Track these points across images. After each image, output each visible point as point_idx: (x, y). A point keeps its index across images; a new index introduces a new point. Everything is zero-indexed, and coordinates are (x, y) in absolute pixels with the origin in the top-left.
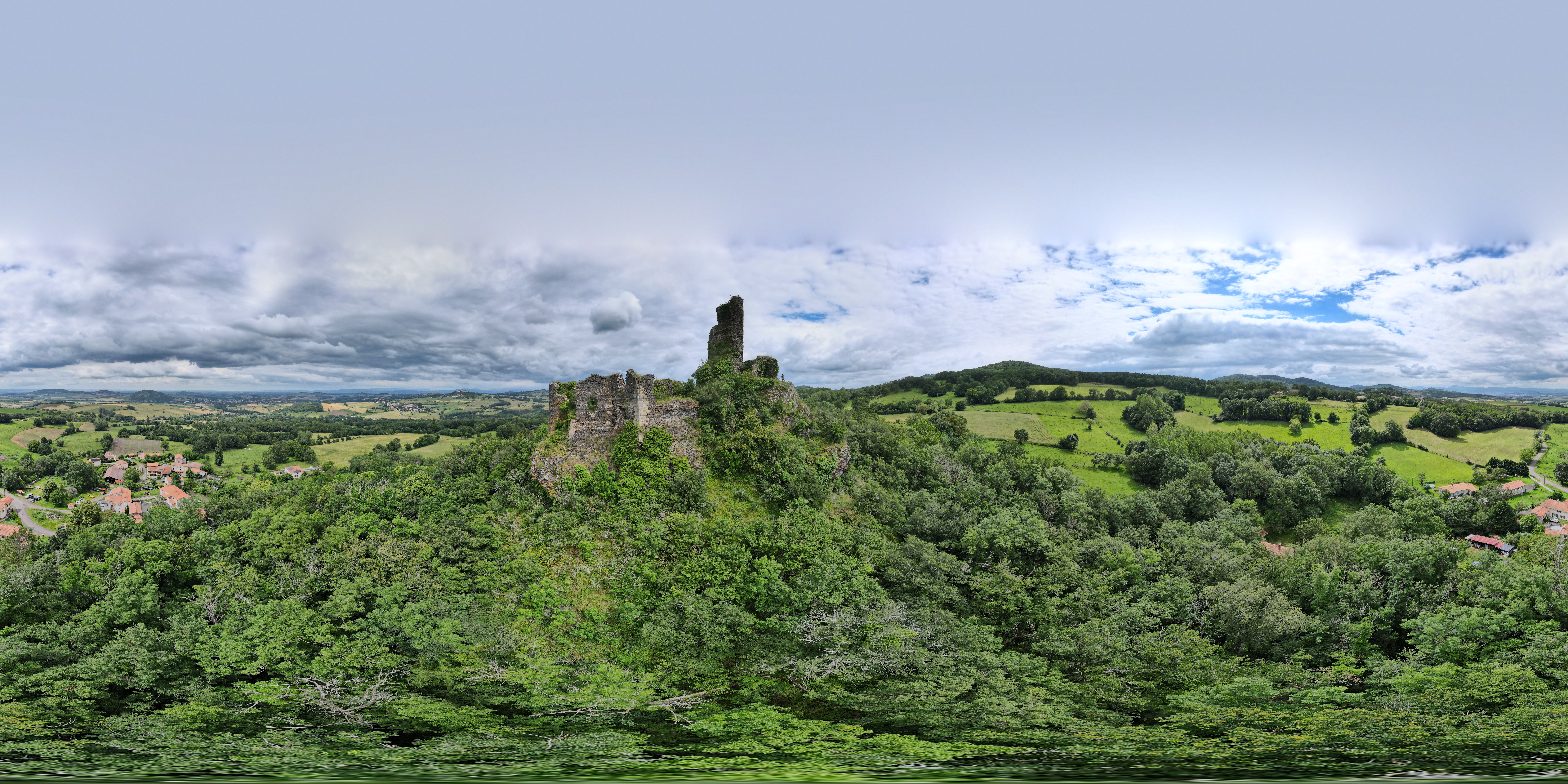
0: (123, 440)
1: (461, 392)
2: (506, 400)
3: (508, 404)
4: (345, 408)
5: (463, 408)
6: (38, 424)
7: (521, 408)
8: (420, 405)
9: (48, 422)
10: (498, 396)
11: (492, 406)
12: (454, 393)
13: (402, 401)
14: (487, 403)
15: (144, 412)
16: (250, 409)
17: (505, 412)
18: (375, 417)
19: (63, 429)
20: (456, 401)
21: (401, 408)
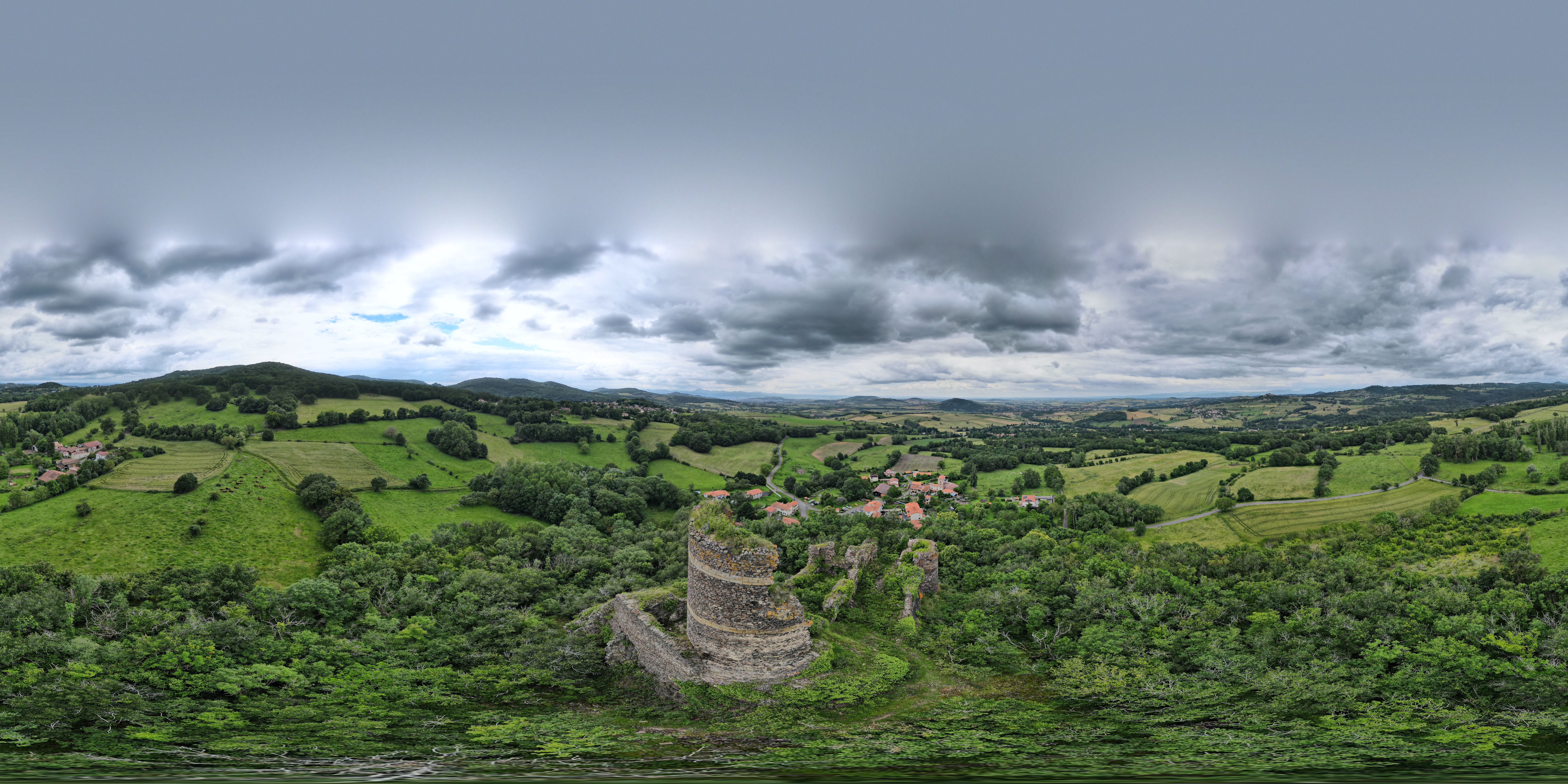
0: (912, 456)
1: (1268, 396)
2: (1312, 403)
3: (1314, 408)
4: (1149, 415)
5: (1268, 414)
6: (839, 438)
7: (1327, 413)
8: (1225, 411)
9: (849, 436)
10: (1306, 398)
11: (1297, 411)
12: (1261, 397)
13: (1208, 407)
14: (1292, 407)
15: (949, 424)
16: (1055, 419)
17: (1309, 417)
18: (1178, 425)
19: (860, 443)
20: (1261, 406)
21: (1205, 415)
